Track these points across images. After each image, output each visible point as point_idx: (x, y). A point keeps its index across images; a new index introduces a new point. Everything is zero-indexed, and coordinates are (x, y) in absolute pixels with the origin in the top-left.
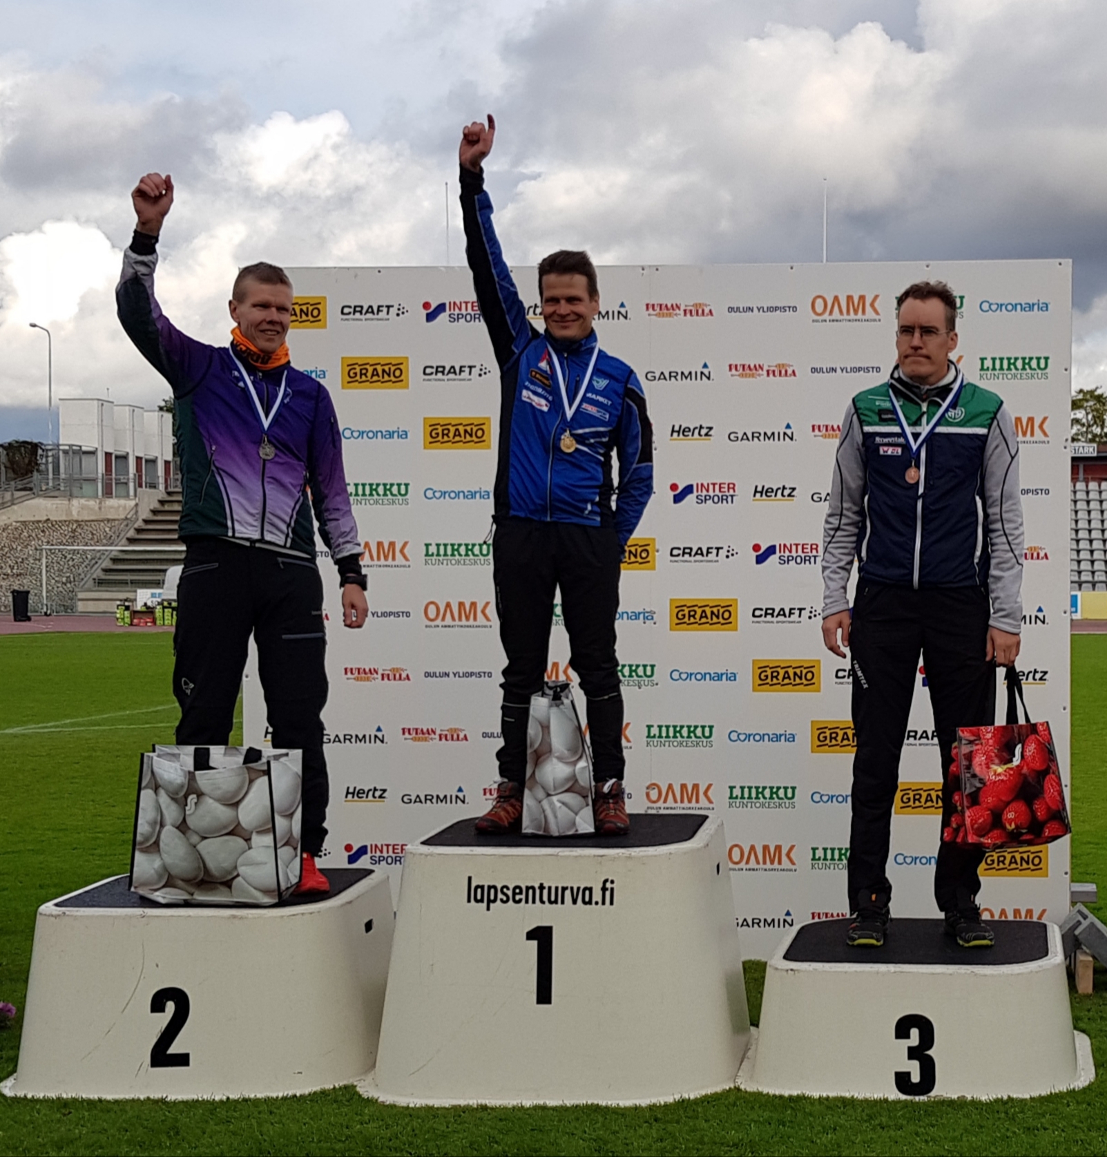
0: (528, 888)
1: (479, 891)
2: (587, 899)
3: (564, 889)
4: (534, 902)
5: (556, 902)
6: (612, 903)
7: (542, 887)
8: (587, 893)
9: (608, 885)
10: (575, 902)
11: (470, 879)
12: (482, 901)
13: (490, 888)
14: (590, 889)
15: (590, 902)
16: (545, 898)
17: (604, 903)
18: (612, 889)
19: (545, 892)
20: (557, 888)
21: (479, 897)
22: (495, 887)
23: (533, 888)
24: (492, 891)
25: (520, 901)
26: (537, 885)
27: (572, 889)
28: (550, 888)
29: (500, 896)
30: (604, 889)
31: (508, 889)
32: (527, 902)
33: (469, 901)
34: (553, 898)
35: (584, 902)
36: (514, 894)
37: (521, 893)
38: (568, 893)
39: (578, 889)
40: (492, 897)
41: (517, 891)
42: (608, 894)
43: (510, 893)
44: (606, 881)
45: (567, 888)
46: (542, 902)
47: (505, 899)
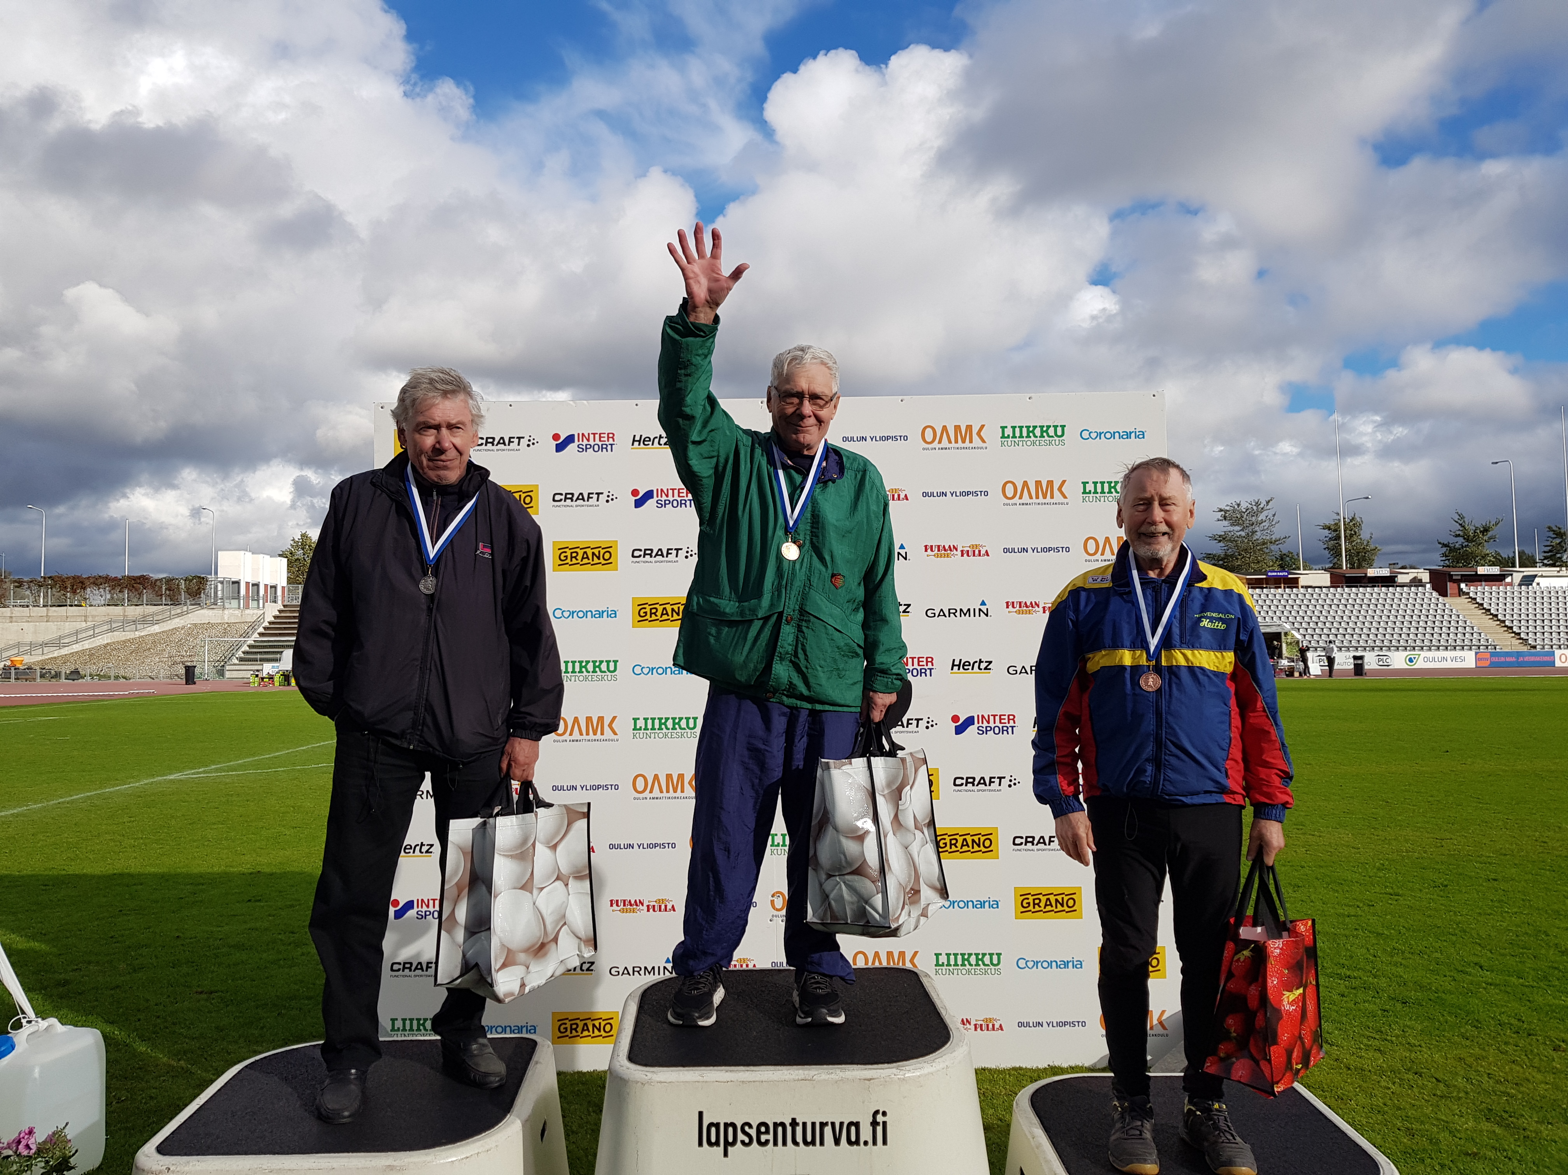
0: (776, 1125)
1: (713, 1130)
2: (853, 1139)
3: (823, 1125)
4: (784, 1143)
5: (813, 1143)
6: (885, 1142)
7: (794, 1123)
8: (853, 1129)
9: (880, 1118)
10: (837, 1142)
11: (701, 1114)
12: (717, 1143)
13: (726, 1125)
14: (857, 1125)
15: (857, 1143)
16: (799, 1138)
17: (875, 1143)
18: (884, 1123)
19: (799, 1130)
20: (813, 1124)
21: (713, 1140)
22: (733, 1125)
23: (783, 1124)
24: (730, 1130)
25: (767, 1142)
26: (788, 1122)
27: (833, 1124)
28: (804, 1124)
29: (741, 1136)
30: (874, 1124)
31: (750, 1126)
32: (775, 1144)
33: (700, 1144)
34: (809, 1139)
35: (850, 1142)
36: (759, 1133)
37: (767, 1132)
38: (828, 1130)
39: (842, 1124)
40: (730, 1139)
41: (763, 1129)
42: (879, 1129)
43: (753, 1132)
44: (876, 1113)
45: (826, 1124)
46: (795, 1143)
47: (747, 1140)
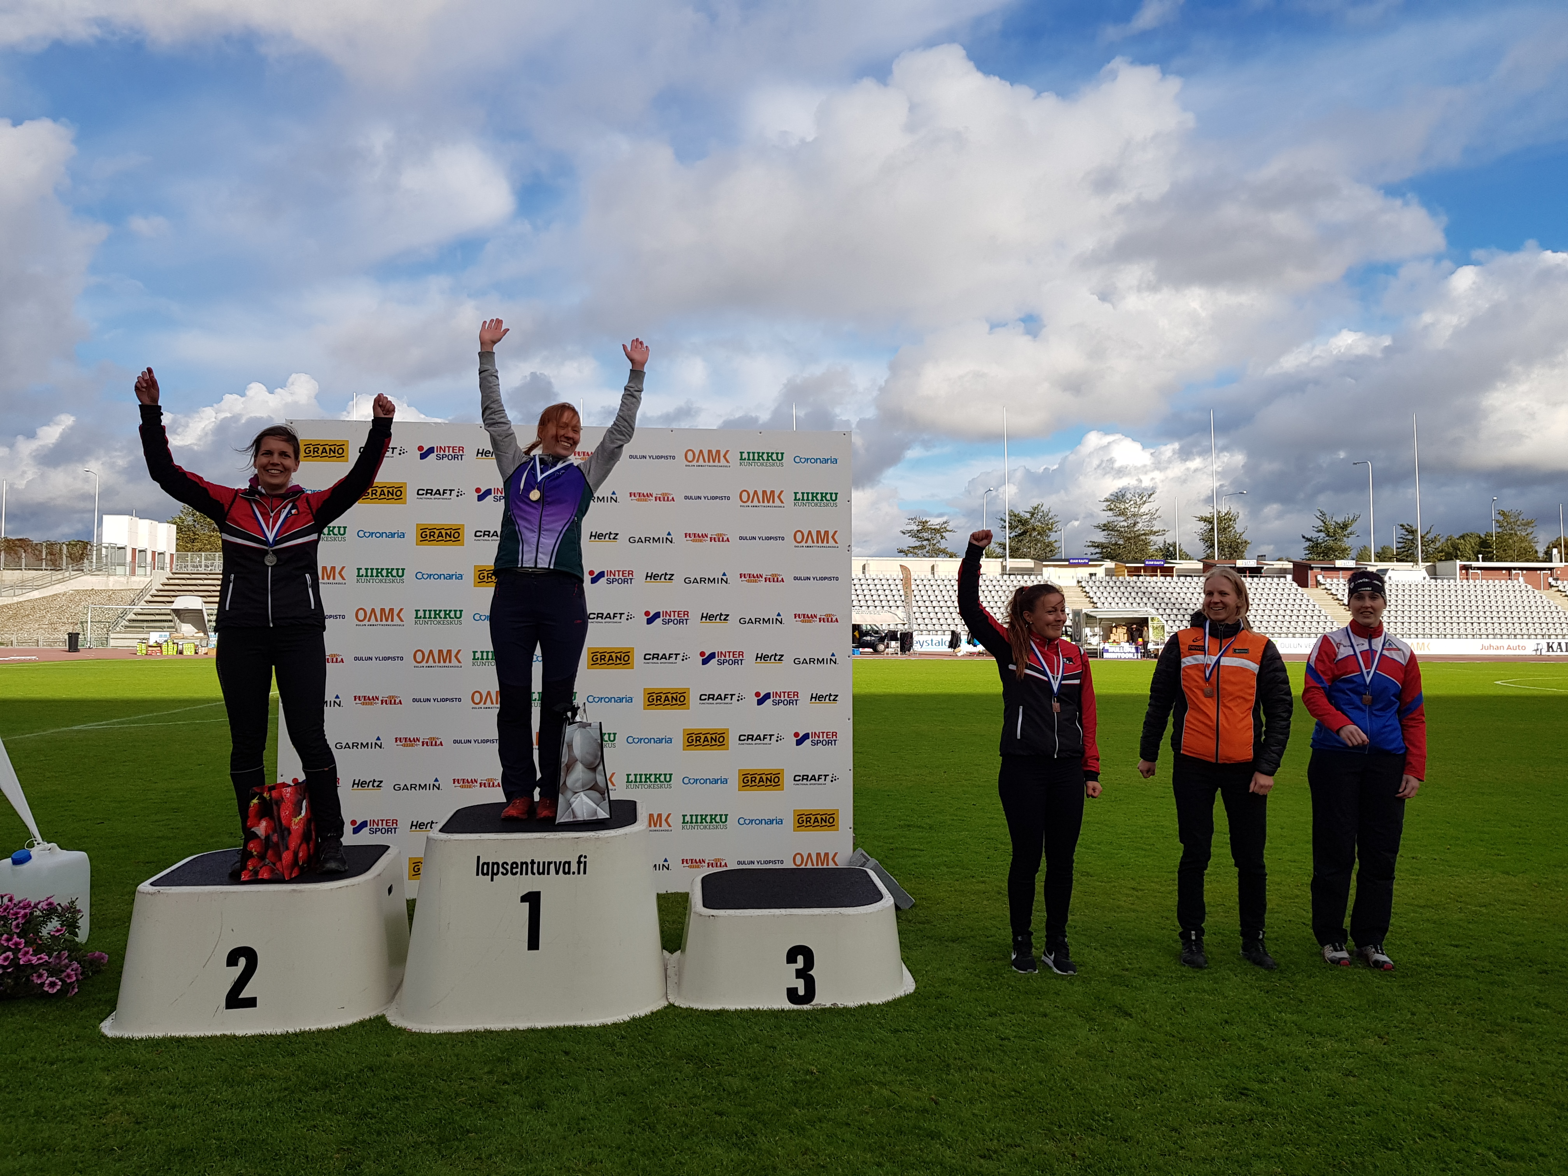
0: (522, 863)
1: (485, 866)
2: (567, 870)
3: (549, 863)
4: (527, 874)
5: (543, 873)
6: (585, 873)
7: (533, 862)
8: (567, 865)
9: (582, 859)
10: (557, 873)
11: (478, 858)
12: (487, 874)
13: (493, 864)
14: (569, 863)
15: (569, 873)
16: (535, 871)
17: (579, 873)
18: (585, 862)
19: (535, 866)
20: (544, 863)
21: (485, 871)
22: (497, 864)
23: (526, 863)
24: (495, 866)
25: (517, 873)
26: (529, 861)
27: (555, 863)
28: (539, 863)
29: (501, 870)
30: (579, 862)
31: (507, 864)
32: (521, 874)
33: (478, 874)
34: (541, 871)
35: (564, 873)
36: (512, 868)
37: (517, 867)
38: (552, 866)
39: (560, 863)
40: (495, 871)
41: (514, 866)
42: (582, 866)
43: (509, 868)
44: (581, 856)
45: (552, 863)
46: (533, 873)
47: (505, 872)
